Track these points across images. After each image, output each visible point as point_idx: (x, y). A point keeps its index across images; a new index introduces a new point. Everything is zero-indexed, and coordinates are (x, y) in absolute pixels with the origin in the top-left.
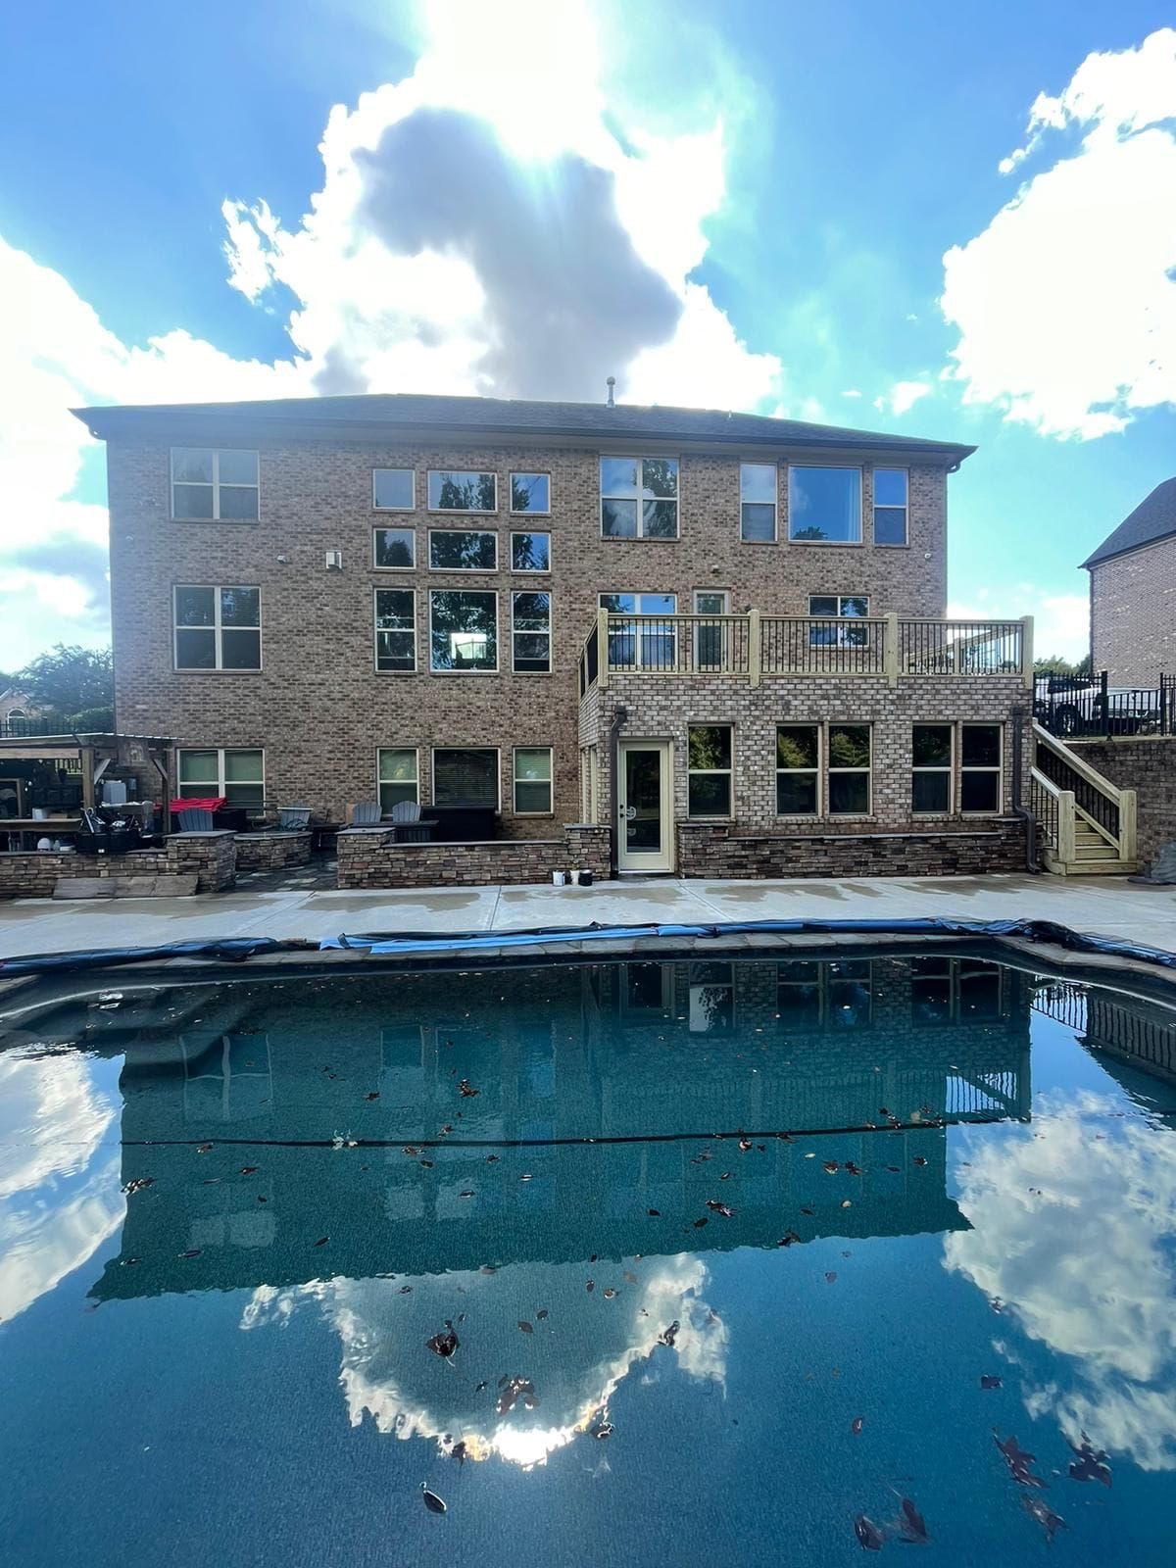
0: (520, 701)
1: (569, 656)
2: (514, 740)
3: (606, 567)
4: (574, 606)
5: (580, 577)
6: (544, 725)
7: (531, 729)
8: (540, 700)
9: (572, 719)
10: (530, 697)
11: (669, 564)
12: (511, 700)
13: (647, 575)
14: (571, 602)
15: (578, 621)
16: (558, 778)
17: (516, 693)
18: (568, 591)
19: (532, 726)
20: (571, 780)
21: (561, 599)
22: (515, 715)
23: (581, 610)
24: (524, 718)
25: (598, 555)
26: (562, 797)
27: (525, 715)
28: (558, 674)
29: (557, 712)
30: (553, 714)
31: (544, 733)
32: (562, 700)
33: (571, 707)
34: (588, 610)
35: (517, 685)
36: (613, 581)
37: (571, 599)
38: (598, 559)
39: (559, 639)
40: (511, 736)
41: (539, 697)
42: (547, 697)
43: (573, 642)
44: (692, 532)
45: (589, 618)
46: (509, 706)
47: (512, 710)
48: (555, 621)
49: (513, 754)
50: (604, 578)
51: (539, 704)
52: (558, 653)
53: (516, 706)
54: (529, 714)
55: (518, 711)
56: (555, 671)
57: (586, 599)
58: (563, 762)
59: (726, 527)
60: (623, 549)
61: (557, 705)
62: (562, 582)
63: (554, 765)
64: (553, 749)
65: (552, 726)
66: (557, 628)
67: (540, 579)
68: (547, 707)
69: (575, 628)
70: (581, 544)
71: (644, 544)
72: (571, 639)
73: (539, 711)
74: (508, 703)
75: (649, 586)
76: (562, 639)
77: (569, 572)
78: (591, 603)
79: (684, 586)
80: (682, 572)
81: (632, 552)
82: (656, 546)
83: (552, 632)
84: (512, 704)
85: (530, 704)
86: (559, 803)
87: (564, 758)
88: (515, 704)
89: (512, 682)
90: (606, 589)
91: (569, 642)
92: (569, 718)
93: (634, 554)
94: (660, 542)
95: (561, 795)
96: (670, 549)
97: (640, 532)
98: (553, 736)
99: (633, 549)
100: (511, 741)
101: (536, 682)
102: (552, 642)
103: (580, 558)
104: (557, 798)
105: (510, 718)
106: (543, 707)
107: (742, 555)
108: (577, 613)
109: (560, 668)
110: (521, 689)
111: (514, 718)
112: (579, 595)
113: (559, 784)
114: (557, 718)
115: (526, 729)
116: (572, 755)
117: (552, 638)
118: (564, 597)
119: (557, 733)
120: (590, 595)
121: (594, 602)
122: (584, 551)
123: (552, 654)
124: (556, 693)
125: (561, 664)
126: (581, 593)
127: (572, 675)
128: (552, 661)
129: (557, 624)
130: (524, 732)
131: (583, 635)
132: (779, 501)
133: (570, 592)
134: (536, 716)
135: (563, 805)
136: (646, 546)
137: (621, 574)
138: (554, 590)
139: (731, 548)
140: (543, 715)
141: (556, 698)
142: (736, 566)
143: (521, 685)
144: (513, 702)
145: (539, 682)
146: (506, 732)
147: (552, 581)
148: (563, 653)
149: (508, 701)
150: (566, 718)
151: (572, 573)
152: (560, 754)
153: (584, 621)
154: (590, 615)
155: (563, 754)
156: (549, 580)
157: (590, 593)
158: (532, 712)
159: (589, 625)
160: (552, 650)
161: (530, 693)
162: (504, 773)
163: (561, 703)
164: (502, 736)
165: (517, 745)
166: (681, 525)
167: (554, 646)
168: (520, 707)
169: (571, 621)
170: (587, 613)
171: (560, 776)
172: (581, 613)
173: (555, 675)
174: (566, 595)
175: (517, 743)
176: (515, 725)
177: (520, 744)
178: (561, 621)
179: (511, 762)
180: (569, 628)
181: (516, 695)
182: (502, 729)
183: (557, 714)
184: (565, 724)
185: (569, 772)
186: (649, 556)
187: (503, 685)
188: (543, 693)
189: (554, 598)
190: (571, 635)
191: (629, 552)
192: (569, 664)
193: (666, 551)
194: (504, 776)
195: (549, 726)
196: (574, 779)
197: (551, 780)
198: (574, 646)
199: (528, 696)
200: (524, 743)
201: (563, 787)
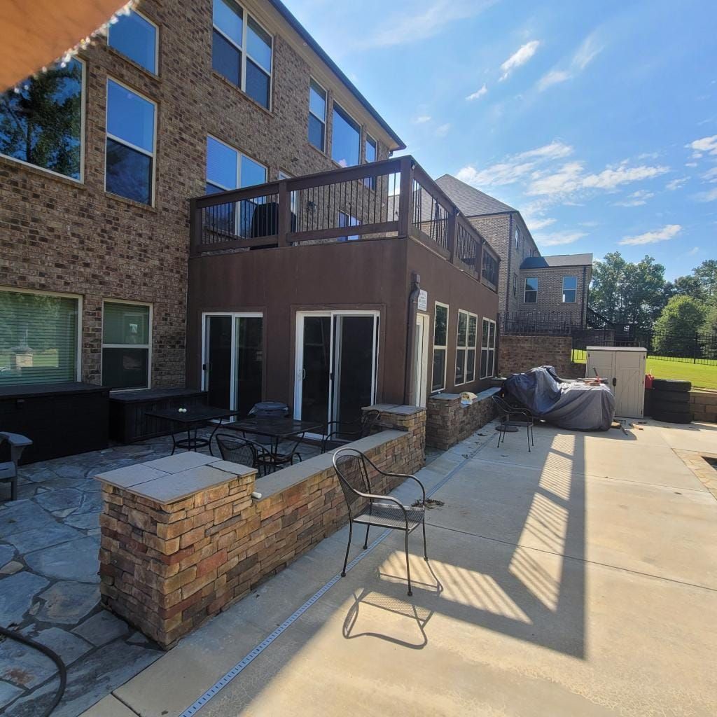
0: (115, 234)
1: (177, 195)
2: (104, 288)
3: (216, 107)
4: (184, 136)
5: (190, 104)
6: (145, 275)
7: (128, 277)
8: (142, 240)
9: (178, 272)
10: (129, 233)
11: (265, 135)
12: (104, 231)
13: (249, 136)
14: (180, 129)
15: (188, 156)
16: (159, 345)
17: (110, 222)
18: (178, 114)
19: (130, 273)
20: (173, 347)
21: (171, 119)
22: (109, 254)
23: (192, 144)
24: (121, 261)
25: (210, 89)
26: (163, 369)
27: (122, 256)
28: (164, 213)
29: (161, 260)
30: (157, 263)
31: (145, 284)
32: (168, 247)
33: (177, 258)
34: (198, 148)
35: (112, 211)
36: (222, 127)
37: (182, 125)
38: (209, 94)
39: (167, 168)
40: (101, 283)
41: (140, 235)
42: (151, 238)
43: (182, 179)
44: (281, 115)
45: (199, 156)
46: (100, 239)
47: (105, 246)
48: (162, 144)
49: (103, 309)
50: (214, 119)
51: (140, 245)
52: (165, 187)
53: (109, 241)
54: (128, 257)
55: (112, 248)
56: (160, 208)
57: (196, 133)
58: (166, 324)
59: (301, 124)
60: (231, 96)
61: (162, 251)
62: (172, 99)
63: (154, 328)
64: (154, 307)
65: (156, 278)
66: (165, 154)
67: (147, 79)
68: (150, 252)
69: (184, 163)
70: (194, 65)
71: (248, 103)
72: (180, 174)
73: (140, 255)
74: (99, 235)
75: (250, 149)
76: (170, 170)
77: (180, 91)
78: (201, 141)
79: (274, 163)
80: (274, 148)
81: (239, 105)
82: (257, 111)
83: (158, 157)
84: (104, 237)
85: (129, 243)
86: (159, 377)
87: (166, 320)
88: (109, 239)
89: (106, 205)
90: (215, 132)
91: (177, 177)
92: (174, 271)
93: (240, 108)
94: (260, 109)
95: (160, 365)
96: (266, 121)
97: (243, 88)
98: (156, 291)
99: (240, 103)
100: (101, 289)
101: (137, 215)
102: (157, 170)
103: (192, 81)
104: (156, 369)
105: (101, 257)
106: (145, 251)
107: (308, 156)
108: (187, 145)
109: (167, 206)
110: (118, 220)
111: (107, 257)
112: (190, 125)
113: (160, 351)
114: (162, 269)
115: (122, 275)
116: (177, 317)
117: (157, 164)
118: (173, 119)
119: (160, 287)
120: (200, 131)
121: (204, 140)
122: (196, 76)
123: (157, 185)
124: (162, 236)
125: (168, 202)
126: (191, 123)
127: (179, 219)
128: (157, 194)
129: (165, 149)
130: (120, 280)
131: (192, 175)
132: (327, 123)
133: (181, 116)
134: (136, 260)
135: (164, 378)
136: (249, 106)
137: (229, 123)
138: (163, 104)
139: (303, 146)
140: (144, 262)
141: (161, 242)
142: (305, 163)
143: (116, 213)
144: (105, 235)
145: (141, 216)
146: (94, 276)
147: (161, 90)
148: (170, 188)
149: (99, 231)
150: (172, 271)
151: (183, 94)
152: (163, 314)
153: (194, 159)
154: (199, 154)
155: (166, 315)
156: (159, 88)
157: (200, 128)
158: (131, 254)
159: (198, 165)
160: (157, 179)
161: (129, 227)
162: (89, 335)
163: (166, 250)
164: (87, 281)
165: (110, 296)
166: (273, 103)
167: (161, 175)
168: (116, 244)
169: (180, 152)
170: (198, 151)
171: (161, 342)
172: (191, 147)
173: (161, 213)
174: (176, 118)
175: (109, 293)
176: (107, 268)
177: (113, 295)
178: (170, 147)
179: (100, 319)
180: (178, 160)
181: (111, 226)
182: (88, 270)
183: (162, 264)
184: (170, 278)
185: (172, 338)
186: (251, 118)
187: (90, 205)
188: (146, 232)
189: (163, 115)
190: (180, 170)
191: (236, 104)
192: (177, 205)
193: (263, 120)
194: (89, 340)
195: (151, 277)
196: (177, 346)
197: (149, 346)
198: (183, 184)
199: (127, 231)
200: (120, 295)
201: (164, 355)
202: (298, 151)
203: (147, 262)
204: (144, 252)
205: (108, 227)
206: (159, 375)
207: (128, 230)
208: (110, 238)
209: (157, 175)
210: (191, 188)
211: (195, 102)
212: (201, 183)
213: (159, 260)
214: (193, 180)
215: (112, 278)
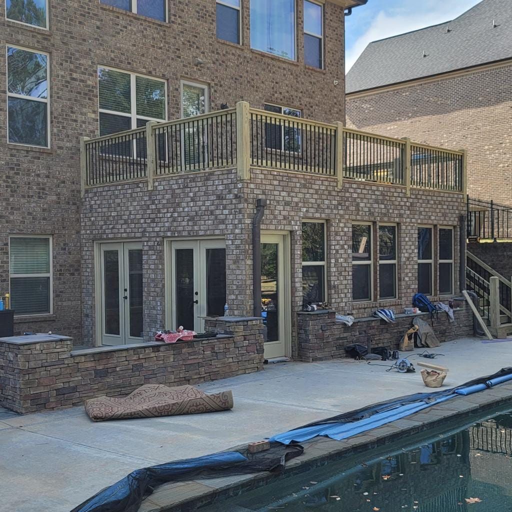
0: (17, 179)
1: (70, 132)
2: (10, 225)
3: (105, 38)
4: (75, 75)
5: (80, 44)
6: (44, 210)
7: (29, 214)
8: (40, 180)
9: (74, 204)
10: (29, 175)
11: (161, 48)
12: (8, 177)
13: (143, 55)
14: (71, 70)
15: (79, 93)
16: (59, 273)
17: (13, 169)
18: (69, 58)
19: (31, 211)
20: (73, 274)
21: (62, 64)
22: (12, 196)
23: (82, 81)
24: (23, 200)
25: (98, 23)
26: (64, 295)
27: (23, 196)
28: (59, 152)
29: (58, 195)
30: (54, 198)
31: (44, 219)
32: (64, 182)
33: (73, 191)
34: (89, 83)
35: (15, 159)
36: (113, 55)
37: (72, 67)
38: (98, 28)
39: (60, 110)
40: (7, 222)
41: (38, 175)
42: (48, 177)
43: (74, 116)
44: (179, 20)
45: (90, 91)
46: (5, 184)
47: (9, 190)
48: (55, 89)
49: (9, 244)
50: (104, 50)
51: (39, 184)
52: (59, 127)
53: (13, 185)
54: (29, 197)
55: (15, 191)
56: (55, 148)
57: (87, 69)
58: (64, 254)
59: (206, 22)
60: (121, 22)
61: (59, 187)
62: (62, 45)
63: (54, 257)
64: (53, 239)
65: (53, 211)
66: (58, 97)
67: (39, 36)
68: (47, 189)
69: (75, 100)
70: (82, 7)
71: (139, 22)
72: (72, 112)
73: (39, 193)
74: (4, 181)
75: (144, 68)
76: (62, 110)
77: (69, 35)
78: (92, 75)
79: (174, 74)
80: (173, 59)
81: (129, 28)
82: (150, 27)
83: (51, 102)
84: (8, 182)
85: (29, 183)
86: (60, 303)
87: (65, 249)
88: (12, 183)
89: (9, 155)
90: (105, 62)
91: (69, 116)
92: (71, 203)
93: (132, 30)
94: (154, 24)
95: (61, 292)
96: (161, 33)
97: (135, 10)
98: (54, 224)
99: (130, 25)
100: (8, 228)
101: (35, 158)
102: (51, 113)
103: (80, 23)
104: (57, 296)
105: (7, 200)
106: (44, 189)
107: (218, 53)
108: (77, 83)
109: (61, 144)
110: (19, 165)
111: (11, 199)
112: (80, 64)
113: (60, 279)
114: (59, 203)
115: (24, 213)
116: (75, 246)
117: (51, 108)
118: (64, 63)
119: (58, 220)
120: (90, 66)
121: (94, 74)
122: (84, 16)
123: (52, 127)
124: (57, 173)
125: (63, 140)
126: (81, 62)
127: (73, 154)
128: (51, 135)
129: (58, 93)
130: (23, 218)
131: (84, 110)
132: (242, 8)
133: (71, 58)
134: (36, 199)
135: (65, 304)
136: (141, 24)
137: (119, 49)
138: (55, 53)
139: (210, 44)
140: (43, 198)
141: (57, 178)
142: (214, 63)
143: (17, 160)
144: (9, 180)
145: (39, 158)
147: (52, 41)
148: (63, 127)
149: (4, 178)
150: (68, 203)
151: (72, 38)
152: (62, 244)
153: (86, 94)
154: (91, 89)
155: (64, 244)
156: (50, 40)
157: (90, 64)
158: (31, 193)
159: (90, 99)
160: (52, 122)
161: (29, 170)
163: (62, 185)
165: (15, 232)
166: (169, 11)
167: (55, 117)
168: (18, 187)
169: (72, 91)
170: (88, 86)
171: (61, 270)
172: (81, 84)
173: (56, 151)
174: (67, 61)
175: (14, 230)
176: (12, 208)
177: (17, 231)
178: (62, 90)
179: (7, 253)
180: (70, 100)
181: (13, 172)
183: (59, 198)
184: (67, 211)
185: (71, 266)
186: (144, 36)
188: (44, 172)
189: (54, 63)
190: (72, 108)
191: (126, 27)
192: (70, 141)
193: (158, 33)
195: (50, 211)
196: (76, 274)
197: (51, 275)
198: (76, 121)
199: (27, 174)
200: (23, 231)
201: (64, 283)
202: (203, 53)
203: (45, 198)
204: (42, 192)
206: (60, 301)
207: (28, 172)
208: (13, 182)
209: (51, 118)
210: (84, 122)
211: (84, 40)
212: (93, 116)
213: (57, 195)
214: (85, 114)
215: (16, 217)
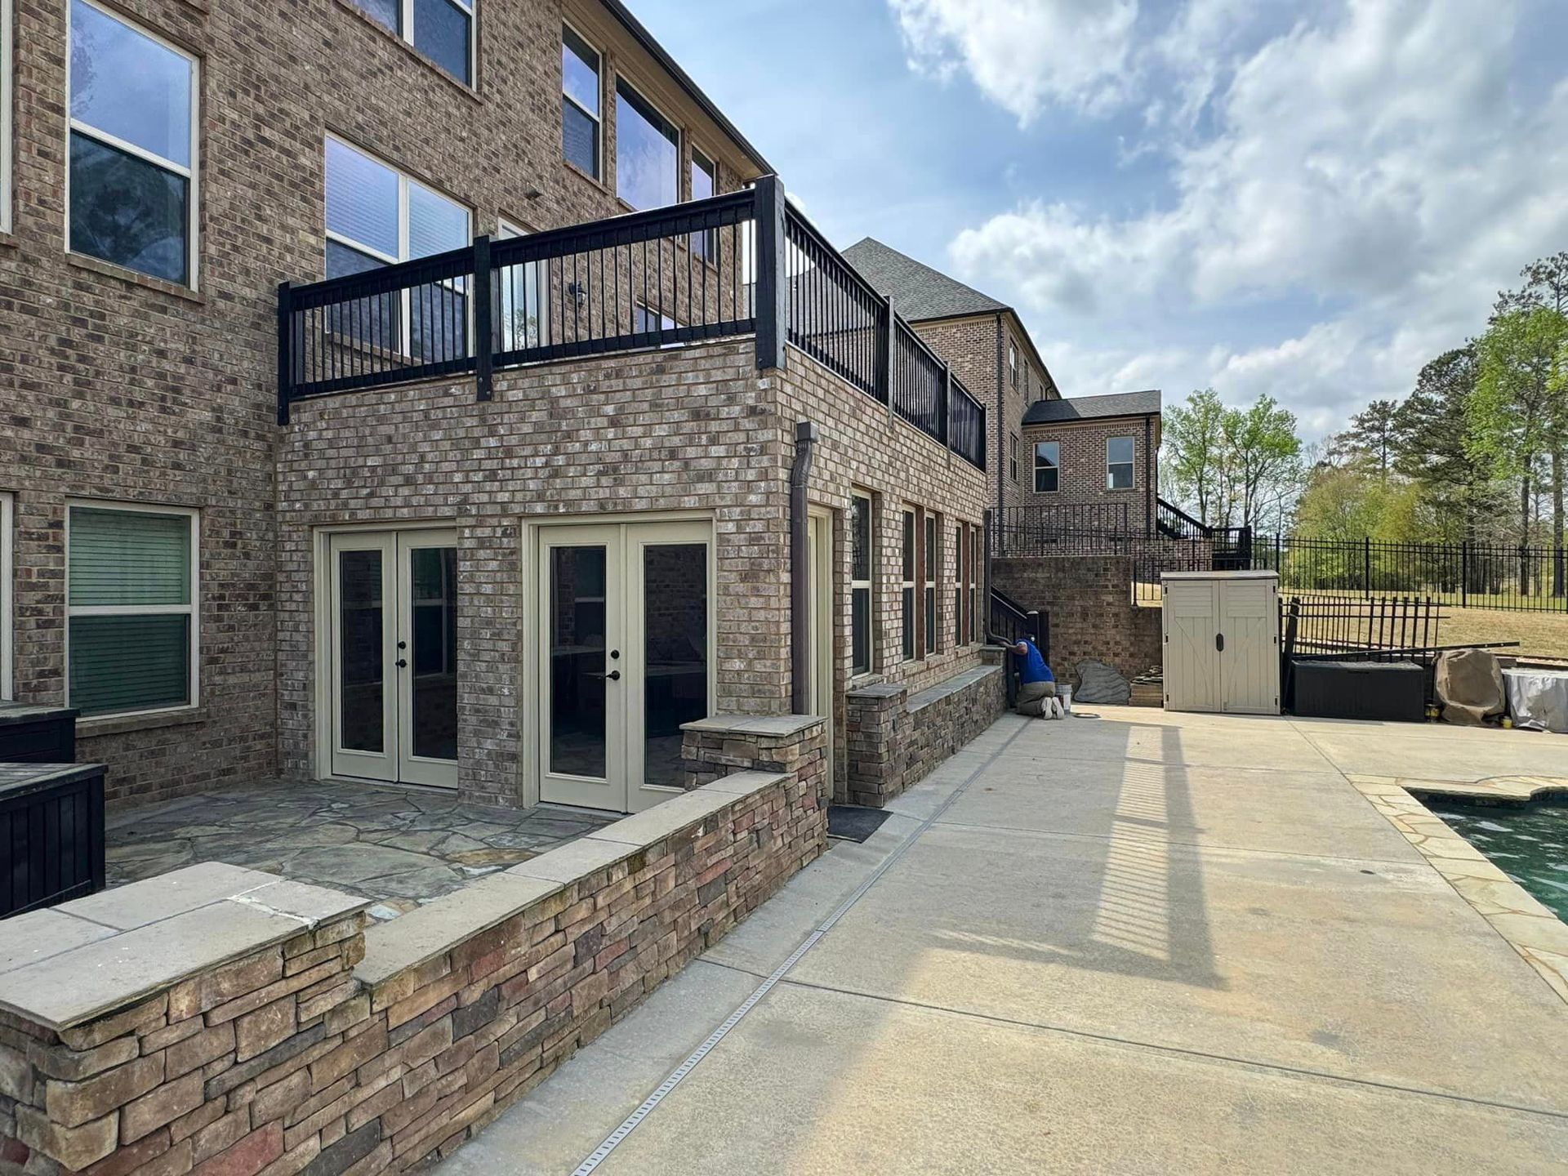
0: (96, 351)
1: (252, 264)
2: (70, 476)
3: (345, 74)
4: (267, 133)
5: (281, 63)
6: (177, 444)
7: (132, 449)
8: (167, 366)
9: (260, 437)
10: (133, 348)
11: (462, 140)
12: (65, 342)
13: (427, 141)
14: (257, 117)
15: (280, 178)
16: (218, 604)
17: (82, 323)
18: (252, 84)
19: (137, 440)
20: (254, 607)
21: (233, 95)
22: (80, 395)
23: (288, 153)
24: (112, 412)
25: (328, 35)
26: (229, 658)
27: (115, 402)
28: (221, 304)
29: (218, 410)
30: (207, 416)
31: (177, 466)
32: (234, 382)
33: (258, 406)
34: (303, 160)
35: (88, 298)
36: (360, 118)
37: (261, 109)
38: (327, 44)
39: (226, 204)
40: (60, 464)
41: (161, 354)
42: (189, 361)
43: (264, 230)
45: (305, 180)
46: (54, 360)
47: (68, 378)
48: (213, 148)
49: (67, 524)
50: (340, 99)
51: (162, 376)
52: (223, 245)
53: (81, 366)
54: (131, 403)
55: (89, 383)
56: (211, 292)
57: (297, 128)
58: (232, 557)
59: (545, 121)
60: (380, 53)
61: (219, 390)
62: (234, 50)
63: (203, 565)
64: (201, 519)
65: (203, 452)
66: (222, 172)
68: (187, 392)
69: (269, 192)
71: (420, 70)
72: (259, 218)
73: (163, 399)
74: (52, 351)
75: (429, 168)
76: (232, 207)
77: (254, 33)
78: (311, 146)
79: (487, 201)
80: (485, 169)
81: (399, 73)
82: (441, 88)
83: (202, 180)
84: (67, 358)
85: (133, 370)
86: (218, 679)
87: (234, 545)
88: (79, 361)
89: (70, 283)
90: (343, 128)
91: (250, 223)
92: (252, 434)
93: (403, 80)
94: (450, 84)
95: (223, 651)
96: (464, 110)
97: (409, 37)
98: (204, 480)
99: (401, 68)
100: (61, 479)
101: (153, 307)
102: (203, 206)
103: (282, 14)
104: (213, 661)
105: (61, 403)
106: (176, 390)
107: (565, 187)
108: (274, 153)
109: (229, 287)
110: (102, 317)
111: (75, 404)
112: (281, 111)
113: (219, 619)
114: (220, 431)
115: (114, 444)
116: (262, 539)
117: (202, 194)
118: (240, 95)
119: (217, 473)
120: (307, 124)
121: (316, 145)
123: (203, 240)
124: (217, 356)
125: (232, 279)
126: (285, 106)
127: (260, 317)
128: (202, 260)
129: (221, 161)
130: (111, 457)
131: (291, 221)
132: (604, 120)
133: (258, 88)
134: (153, 412)
135: (232, 680)
136: (423, 75)
137: (377, 110)
138: (213, 62)
139: (552, 166)
140: (174, 413)
141: (217, 371)
142: (558, 203)
143: (97, 302)
144: (69, 352)
145: (164, 310)
146: (41, 448)
147: (208, 29)
148: (235, 248)
149: (52, 341)
150: (245, 434)
151: (262, 41)
152: (226, 533)
153: (293, 184)
154: (307, 175)
155: (233, 534)
156: (200, 24)
157: (307, 118)
158: (138, 396)
159: (304, 199)
160: (203, 228)
161: (133, 335)
162: (33, 587)
163: (230, 387)
164: (24, 459)
165: (85, 493)
166: (479, 72)
167: (212, 219)
168: (98, 374)
169: (259, 168)
170: (303, 168)
171: (222, 597)
172: (284, 159)
173: (214, 303)
174: (247, 92)
175: (83, 488)
176: (77, 429)
177: (94, 491)
178: (232, 156)
179: (59, 549)
180: (253, 186)
181: (84, 331)
182: (26, 434)
183: (219, 419)
184: (240, 453)
185: (251, 587)
186: (430, 103)
187: (27, 283)
188: (178, 346)
189: (213, 84)
190: (259, 208)
191: (391, 69)
192: (253, 286)
193: (458, 108)
194: (31, 598)
195: (193, 448)
196: (263, 605)
197: (194, 609)
198: (268, 241)
199: (126, 343)
200: (113, 491)
201: (231, 628)
202: (540, 177)
203: (182, 414)
204: (171, 395)
205: (77, 334)
206: (220, 673)
207: (131, 341)
208: (82, 359)
209: (202, 217)
210: (289, 250)
211: (293, 59)
212: (312, 240)
213: (213, 410)
214: (293, 231)
215: (89, 452)
